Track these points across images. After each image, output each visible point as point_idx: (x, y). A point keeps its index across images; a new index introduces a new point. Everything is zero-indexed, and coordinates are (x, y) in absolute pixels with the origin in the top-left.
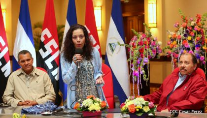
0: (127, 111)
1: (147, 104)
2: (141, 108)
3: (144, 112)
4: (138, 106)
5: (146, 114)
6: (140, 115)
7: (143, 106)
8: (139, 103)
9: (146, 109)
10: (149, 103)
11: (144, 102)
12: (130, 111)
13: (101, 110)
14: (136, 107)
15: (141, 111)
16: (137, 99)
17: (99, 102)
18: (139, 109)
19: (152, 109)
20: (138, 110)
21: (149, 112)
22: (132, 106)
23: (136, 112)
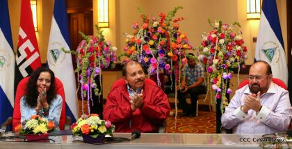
0: (79, 133)
1: (103, 124)
2: (96, 128)
3: (100, 133)
4: (93, 127)
5: (102, 135)
6: (95, 136)
7: (99, 125)
8: (94, 122)
9: (103, 130)
10: (106, 123)
11: (100, 122)
12: (83, 132)
13: (48, 132)
14: (90, 128)
15: (96, 131)
16: (92, 118)
17: (45, 123)
18: (94, 129)
19: (109, 129)
20: (92, 131)
21: (105, 133)
22: (86, 126)
23: (90, 133)
